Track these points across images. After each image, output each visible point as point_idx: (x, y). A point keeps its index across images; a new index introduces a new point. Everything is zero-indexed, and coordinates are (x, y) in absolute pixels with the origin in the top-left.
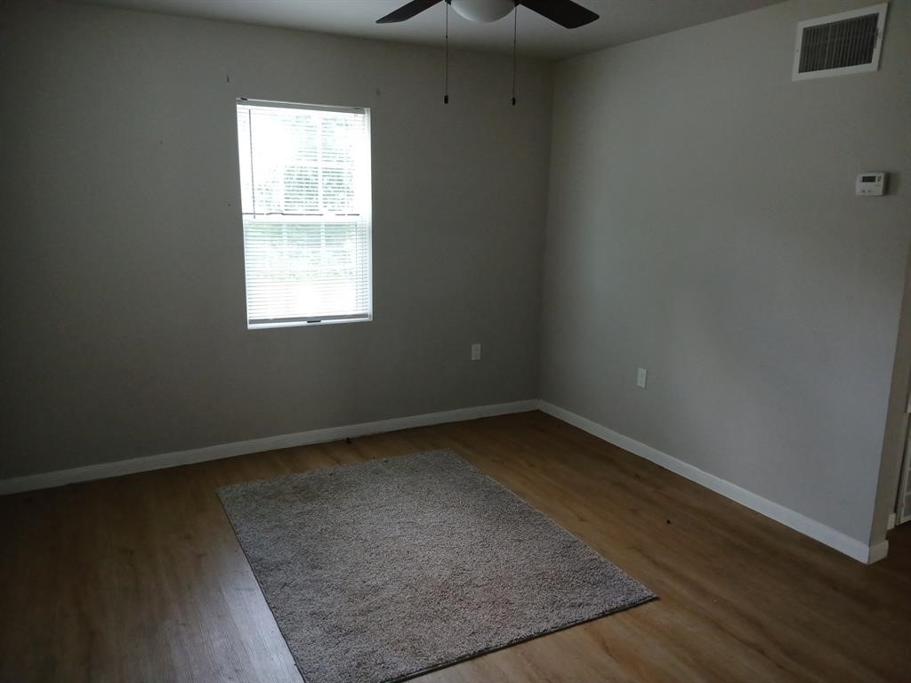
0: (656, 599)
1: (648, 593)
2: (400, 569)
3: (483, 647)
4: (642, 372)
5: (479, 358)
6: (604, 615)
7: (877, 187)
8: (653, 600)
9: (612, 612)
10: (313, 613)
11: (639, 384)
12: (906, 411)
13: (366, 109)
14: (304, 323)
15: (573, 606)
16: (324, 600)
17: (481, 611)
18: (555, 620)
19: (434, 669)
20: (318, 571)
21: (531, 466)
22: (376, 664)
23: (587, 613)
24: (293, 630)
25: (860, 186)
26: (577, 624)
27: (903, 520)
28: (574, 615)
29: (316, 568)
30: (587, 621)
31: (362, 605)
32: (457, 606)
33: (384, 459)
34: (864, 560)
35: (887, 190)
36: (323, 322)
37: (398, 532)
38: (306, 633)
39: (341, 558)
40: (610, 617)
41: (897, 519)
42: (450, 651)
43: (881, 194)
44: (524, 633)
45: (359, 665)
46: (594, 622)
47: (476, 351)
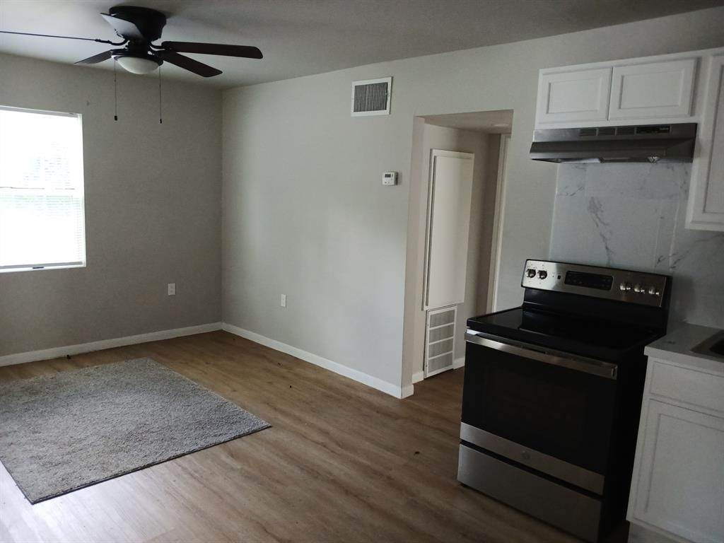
0: (270, 427)
1: (265, 424)
2: (99, 428)
3: (151, 462)
4: (283, 296)
5: (174, 293)
6: (235, 438)
7: (391, 180)
8: (268, 427)
9: (240, 437)
10: (32, 457)
11: (282, 305)
12: (422, 310)
13: (79, 114)
14: (31, 269)
15: (215, 436)
16: (41, 449)
17: (153, 445)
18: (202, 443)
19: (116, 476)
20: (37, 434)
21: (207, 363)
22: (76, 478)
23: (222, 439)
24: (15, 467)
25: (385, 180)
26: (216, 445)
27: (429, 375)
28: (215, 440)
29: (36, 432)
30: (223, 443)
31: (69, 449)
32: (137, 444)
33: (96, 367)
34: (399, 397)
35: (397, 182)
36: (46, 268)
37: (101, 408)
38: (25, 468)
39: (56, 427)
40: (238, 440)
41: (425, 374)
42: (128, 466)
43: (393, 184)
44: (179, 453)
45: (63, 479)
46: (228, 443)
47: (171, 289)
